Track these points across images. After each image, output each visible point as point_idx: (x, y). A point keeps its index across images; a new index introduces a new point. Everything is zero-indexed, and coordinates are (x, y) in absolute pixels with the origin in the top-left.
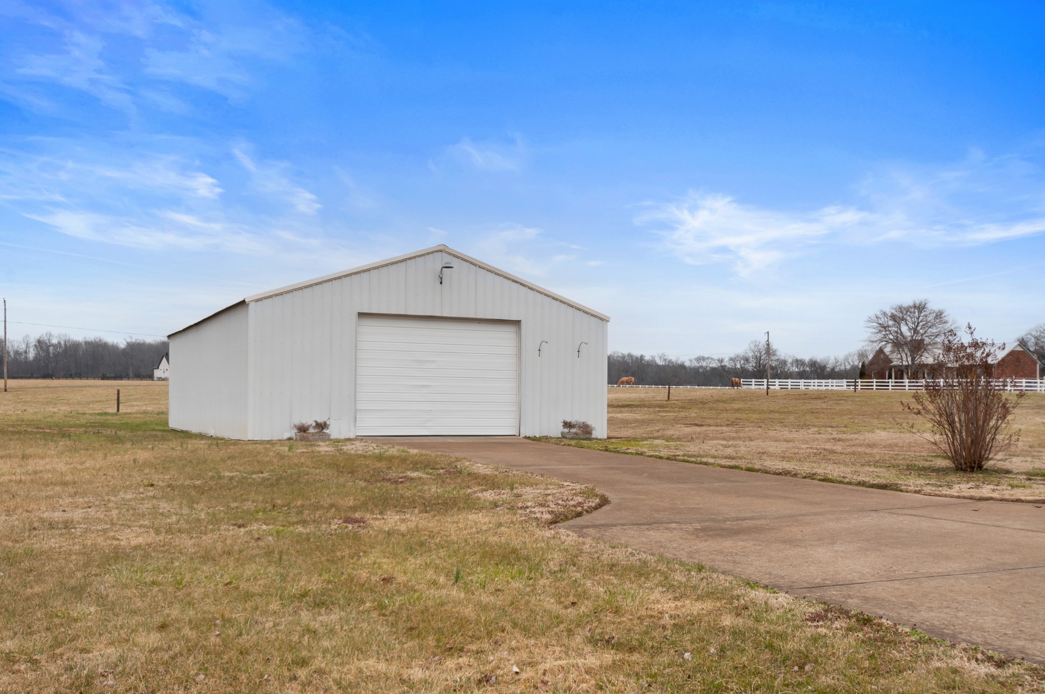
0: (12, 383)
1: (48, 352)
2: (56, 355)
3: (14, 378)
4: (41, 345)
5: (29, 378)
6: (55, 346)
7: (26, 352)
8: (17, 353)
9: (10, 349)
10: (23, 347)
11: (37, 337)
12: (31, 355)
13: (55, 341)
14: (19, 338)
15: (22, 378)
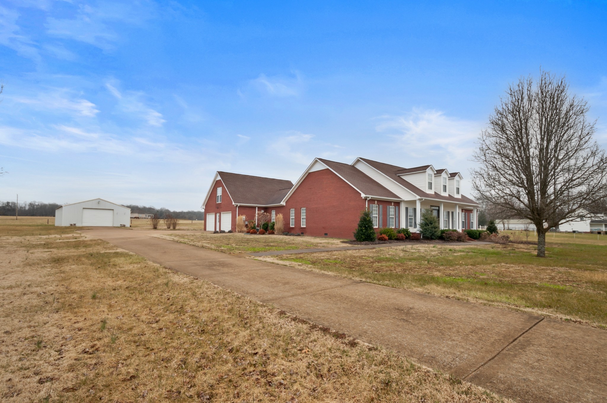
0: (19, 217)
1: (34, 207)
2: (37, 209)
3: (20, 216)
4: (31, 204)
5: (26, 216)
6: (37, 205)
7: (25, 207)
8: (21, 207)
9: (18, 206)
10: (24, 205)
11: (30, 202)
12: (27, 208)
13: (37, 204)
14: (23, 202)
15: (23, 216)
